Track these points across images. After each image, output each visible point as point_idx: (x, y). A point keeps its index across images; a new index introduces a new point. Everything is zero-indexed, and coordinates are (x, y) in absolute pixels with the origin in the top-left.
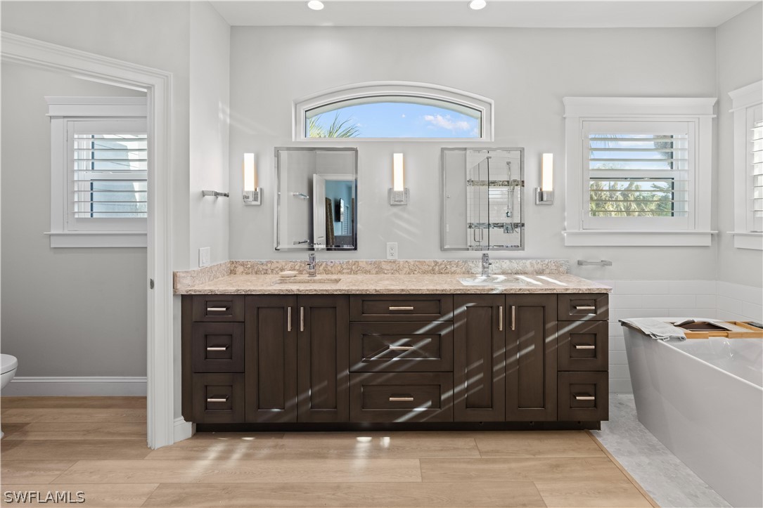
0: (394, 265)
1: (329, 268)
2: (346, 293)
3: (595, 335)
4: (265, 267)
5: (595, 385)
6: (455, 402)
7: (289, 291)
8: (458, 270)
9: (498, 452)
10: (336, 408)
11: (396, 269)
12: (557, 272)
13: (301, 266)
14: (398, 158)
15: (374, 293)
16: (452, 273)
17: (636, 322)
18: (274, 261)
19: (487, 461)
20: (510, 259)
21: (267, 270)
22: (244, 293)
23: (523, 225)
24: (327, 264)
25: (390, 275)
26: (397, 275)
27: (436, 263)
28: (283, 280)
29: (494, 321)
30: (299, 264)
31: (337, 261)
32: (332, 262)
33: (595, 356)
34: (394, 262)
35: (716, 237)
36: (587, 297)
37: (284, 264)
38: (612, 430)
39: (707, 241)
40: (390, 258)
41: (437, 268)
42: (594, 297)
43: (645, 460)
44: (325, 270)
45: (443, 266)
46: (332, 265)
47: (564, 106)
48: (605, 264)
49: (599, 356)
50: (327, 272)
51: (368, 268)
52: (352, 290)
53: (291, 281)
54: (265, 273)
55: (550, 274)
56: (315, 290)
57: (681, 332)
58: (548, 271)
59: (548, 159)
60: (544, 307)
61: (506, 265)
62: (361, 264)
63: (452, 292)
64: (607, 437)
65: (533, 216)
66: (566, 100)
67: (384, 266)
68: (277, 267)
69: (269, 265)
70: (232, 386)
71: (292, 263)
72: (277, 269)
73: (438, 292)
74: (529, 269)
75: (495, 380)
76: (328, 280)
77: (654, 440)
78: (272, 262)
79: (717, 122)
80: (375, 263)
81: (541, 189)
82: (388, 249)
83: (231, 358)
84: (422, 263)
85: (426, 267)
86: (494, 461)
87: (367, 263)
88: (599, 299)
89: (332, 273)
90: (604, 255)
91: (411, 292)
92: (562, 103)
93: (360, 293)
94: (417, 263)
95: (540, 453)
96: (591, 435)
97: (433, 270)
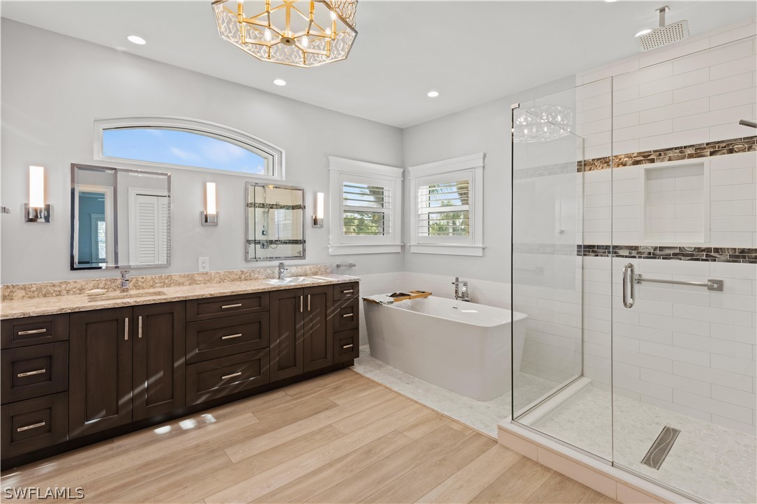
0: (206, 277)
1: (140, 284)
2: (184, 299)
3: (353, 307)
4: (57, 289)
5: (352, 337)
6: (271, 364)
7: (125, 303)
8: (260, 276)
9: (301, 392)
10: (172, 398)
11: (208, 279)
12: (326, 273)
13: (106, 284)
14: (211, 187)
15: (209, 296)
16: (255, 279)
17: (371, 298)
18: (71, 281)
19: (297, 399)
20: (296, 266)
21: (60, 291)
22: (70, 311)
23: (305, 242)
24: (137, 280)
25: (202, 285)
26: (209, 284)
27: (242, 272)
28: (92, 298)
29: (297, 306)
30: (103, 282)
31: (149, 277)
32: (143, 278)
33: (352, 320)
34: (207, 273)
35: (403, 247)
36: (348, 285)
37: (84, 283)
38: (360, 364)
39: (399, 250)
40: (201, 270)
41: (243, 277)
42: (352, 284)
43: (378, 371)
44: (135, 286)
45: (248, 274)
46: (143, 280)
47: (329, 162)
48: (351, 266)
49: (355, 319)
50: (136, 287)
51: (181, 280)
52: (189, 296)
53: (103, 298)
54: (57, 295)
55: (321, 274)
56: (154, 300)
57: (392, 299)
58: (320, 272)
59: (321, 196)
60: (326, 294)
61: (294, 270)
62: (174, 278)
63: (270, 290)
64: (358, 368)
65: (311, 235)
66: (331, 158)
67: (197, 278)
68: (75, 288)
69: (63, 286)
70: (50, 408)
71: (94, 282)
72: (74, 290)
73: (260, 291)
74: (309, 272)
75: (297, 343)
76: (146, 293)
77: (380, 362)
78: (67, 283)
79: (403, 182)
80: (188, 276)
81: (316, 217)
82: (200, 263)
83: (50, 380)
84: (231, 273)
85: (235, 276)
86: (302, 397)
87: (180, 276)
88: (354, 285)
89: (143, 288)
90: (350, 260)
91: (240, 293)
92: (328, 159)
93: (197, 298)
94: (227, 273)
95: (326, 385)
96: (350, 369)
97: (240, 278)
